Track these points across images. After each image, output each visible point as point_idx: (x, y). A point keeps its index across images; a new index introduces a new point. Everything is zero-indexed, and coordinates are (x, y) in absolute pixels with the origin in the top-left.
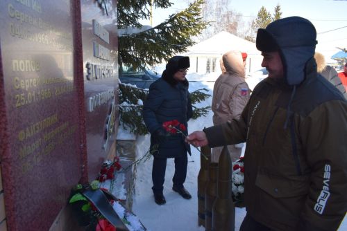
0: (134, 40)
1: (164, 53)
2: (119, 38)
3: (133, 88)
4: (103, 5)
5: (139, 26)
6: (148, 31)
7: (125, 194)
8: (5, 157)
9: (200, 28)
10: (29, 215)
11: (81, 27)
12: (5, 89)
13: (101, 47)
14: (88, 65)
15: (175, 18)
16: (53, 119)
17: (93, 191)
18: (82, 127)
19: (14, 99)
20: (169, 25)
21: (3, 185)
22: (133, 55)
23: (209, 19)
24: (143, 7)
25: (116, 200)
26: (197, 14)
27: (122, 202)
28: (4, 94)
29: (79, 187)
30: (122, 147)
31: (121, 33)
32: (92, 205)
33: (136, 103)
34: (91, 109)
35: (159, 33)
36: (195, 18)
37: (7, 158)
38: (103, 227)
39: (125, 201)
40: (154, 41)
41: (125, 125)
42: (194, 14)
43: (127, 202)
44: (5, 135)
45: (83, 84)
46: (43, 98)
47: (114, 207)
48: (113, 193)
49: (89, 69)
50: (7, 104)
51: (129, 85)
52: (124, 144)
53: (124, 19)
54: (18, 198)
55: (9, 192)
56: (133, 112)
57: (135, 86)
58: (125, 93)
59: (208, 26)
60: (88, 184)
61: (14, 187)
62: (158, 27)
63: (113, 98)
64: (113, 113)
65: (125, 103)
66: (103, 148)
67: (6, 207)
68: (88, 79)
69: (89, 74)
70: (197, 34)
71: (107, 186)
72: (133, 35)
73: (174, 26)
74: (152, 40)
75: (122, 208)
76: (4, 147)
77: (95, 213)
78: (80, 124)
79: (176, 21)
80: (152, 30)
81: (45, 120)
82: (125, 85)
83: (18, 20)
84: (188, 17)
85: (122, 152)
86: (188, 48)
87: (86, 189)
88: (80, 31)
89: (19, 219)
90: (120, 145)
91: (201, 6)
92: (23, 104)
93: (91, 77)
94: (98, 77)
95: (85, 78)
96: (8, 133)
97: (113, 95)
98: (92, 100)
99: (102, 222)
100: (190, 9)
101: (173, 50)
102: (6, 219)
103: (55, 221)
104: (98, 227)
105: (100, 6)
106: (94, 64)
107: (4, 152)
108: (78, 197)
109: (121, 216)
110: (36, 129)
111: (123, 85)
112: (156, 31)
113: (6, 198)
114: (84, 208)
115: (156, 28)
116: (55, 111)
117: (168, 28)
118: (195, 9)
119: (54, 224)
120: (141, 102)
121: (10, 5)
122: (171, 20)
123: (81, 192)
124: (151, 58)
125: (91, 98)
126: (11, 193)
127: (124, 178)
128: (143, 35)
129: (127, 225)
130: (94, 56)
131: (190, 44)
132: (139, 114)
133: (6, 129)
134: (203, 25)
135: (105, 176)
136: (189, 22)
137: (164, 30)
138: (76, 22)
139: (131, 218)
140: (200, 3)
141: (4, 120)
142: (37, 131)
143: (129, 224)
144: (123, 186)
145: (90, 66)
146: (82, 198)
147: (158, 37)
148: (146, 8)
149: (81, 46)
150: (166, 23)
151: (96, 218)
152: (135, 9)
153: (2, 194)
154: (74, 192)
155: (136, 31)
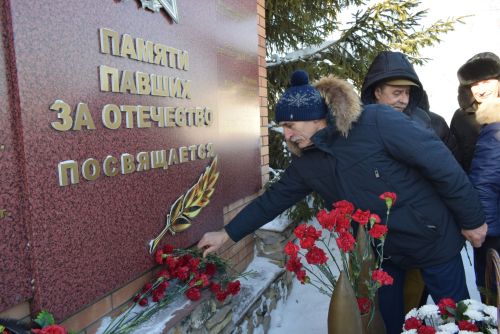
2: (286, 66)
6: (329, 47)
26: (414, 5)
30: (262, 240)
40: (331, 64)
45: (23, 138)
70: (434, 42)
74: (327, 61)
85: (262, 248)
115: (342, 40)
117: (359, 38)
122: (361, 23)
125: (66, 162)
150: (354, 29)
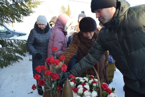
1: (16, 17)
9: (37, 4)
35: (12, 4)
59: (41, 3)
70: (36, 7)
101: (21, 15)
124: (8, 20)
131: (32, 12)
134: (39, 2)
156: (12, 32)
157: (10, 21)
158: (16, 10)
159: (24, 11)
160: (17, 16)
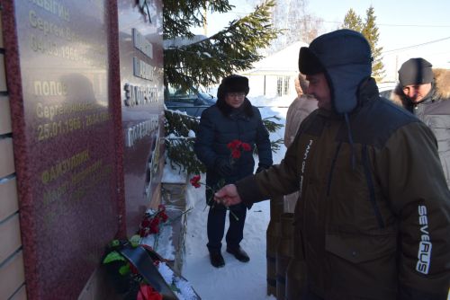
0: (184, 54)
1: (222, 70)
2: (165, 52)
3: (183, 117)
4: (145, 9)
5: (190, 35)
6: (201, 42)
7: (174, 253)
8: (25, 205)
9: (269, 38)
10: (54, 278)
11: (117, 39)
12: (25, 118)
13: (143, 63)
14: (126, 87)
15: (237, 25)
16: (83, 156)
17: (133, 248)
18: (119, 166)
19: (36, 131)
20: (228, 34)
21: (22, 240)
22: (182, 74)
23: (281, 26)
24: (196, 12)
25: (163, 260)
26: (265, 20)
27: (170, 263)
28: (24, 125)
29: (116, 243)
30: (169, 191)
31: (167, 45)
32: (132, 266)
33: (186, 135)
34: (130, 144)
35: (216, 45)
36: (263, 25)
37: (27, 206)
38: (146, 295)
39: (173, 261)
40: (209, 56)
41: (173, 164)
42: (261, 20)
43: (175, 264)
44: (25, 177)
45: (120, 111)
46: (71, 129)
47: (159, 270)
48: (158, 252)
49: (127, 91)
50: (28, 138)
51: (178, 112)
52: (171, 189)
53: (172, 27)
54: (40, 257)
55: (29, 248)
56: (182, 146)
57: (185, 114)
58: (172, 123)
59: (278, 35)
60: (126, 239)
61: (35, 242)
62: (215, 37)
63: (157, 128)
64: (157, 147)
65: (172, 136)
66: (145, 193)
67: (25, 267)
68: (127, 104)
69: (128, 98)
70: (266, 45)
71: (149, 242)
72: (183, 47)
73: (236, 36)
74: (206, 54)
75: (170, 270)
76: (23, 192)
77: (135, 277)
78: (117, 163)
79: (238, 28)
80: (208, 40)
81: (73, 158)
82: (172, 111)
83: (41, 30)
84: (254, 24)
85: (169, 198)
86: (254, 64)
87: (124, 246)
88: (117, 43)
89: (42, 283)
90: (166, 189)
91: (270, 10)
92: (47, 137)
93: (130, 102)
94: (139, 102)
95: (123, 103)
96: (29, 174)
97: (157, 125)
98: (132, 132)
99: (144, 289)
100: (256, 14)
101: (234, 67)
102: (25, 283)
103: (86, 287)
104: (139, 295)
105: (141, 10)
106: (134, 85)
107: (23, 198)
108: (114, 256)
109: (169, 281)
110: (63, 169)
111: (170, 113)
112: (213, 42)
113: (26, 257)
114: (122, 270)
115: (212, 38)
116: (86, 145)
117: (228, 38)
118: (263, 14)
119: (84, 290)
120: (192, 134)
121: (31, 12)
122: (232, 28)
123: (118, 249)
124: (206, 78)
125: (130, 129)
126: (33, 251)
127: (172, 232)
128: (195, 47)
129: (176, 293)
130: (134, 74)
131: (256, 58)
132: (191, 150)
133: (26, 169)
134: (274, 34)
135: (148, 229)
136: (255, 31)
137: (222, 41)
138: (111, 32)
139: (180, 285)
140: (268, 5)
141: (24, 157)
142: (64, 172)
143: (179, 291)
144: (171, 242)
145: (129, 88)
146: (119, 258)
147: (215, 49)
148: (199, 12)
149: (118, 63)
150: (225, 32)
151: (137, 283)
152: (185, 14)
153: (21, 252)
154: (109, 250)
155: (186, 42)
156: (207, 101)
157: (211, 79)
158: (224, 58)
159: (241, 58)
160: (225, 68)
